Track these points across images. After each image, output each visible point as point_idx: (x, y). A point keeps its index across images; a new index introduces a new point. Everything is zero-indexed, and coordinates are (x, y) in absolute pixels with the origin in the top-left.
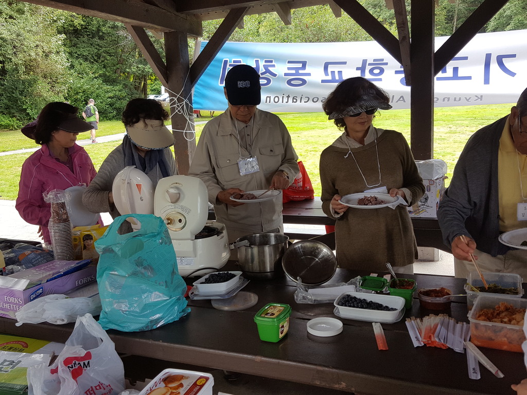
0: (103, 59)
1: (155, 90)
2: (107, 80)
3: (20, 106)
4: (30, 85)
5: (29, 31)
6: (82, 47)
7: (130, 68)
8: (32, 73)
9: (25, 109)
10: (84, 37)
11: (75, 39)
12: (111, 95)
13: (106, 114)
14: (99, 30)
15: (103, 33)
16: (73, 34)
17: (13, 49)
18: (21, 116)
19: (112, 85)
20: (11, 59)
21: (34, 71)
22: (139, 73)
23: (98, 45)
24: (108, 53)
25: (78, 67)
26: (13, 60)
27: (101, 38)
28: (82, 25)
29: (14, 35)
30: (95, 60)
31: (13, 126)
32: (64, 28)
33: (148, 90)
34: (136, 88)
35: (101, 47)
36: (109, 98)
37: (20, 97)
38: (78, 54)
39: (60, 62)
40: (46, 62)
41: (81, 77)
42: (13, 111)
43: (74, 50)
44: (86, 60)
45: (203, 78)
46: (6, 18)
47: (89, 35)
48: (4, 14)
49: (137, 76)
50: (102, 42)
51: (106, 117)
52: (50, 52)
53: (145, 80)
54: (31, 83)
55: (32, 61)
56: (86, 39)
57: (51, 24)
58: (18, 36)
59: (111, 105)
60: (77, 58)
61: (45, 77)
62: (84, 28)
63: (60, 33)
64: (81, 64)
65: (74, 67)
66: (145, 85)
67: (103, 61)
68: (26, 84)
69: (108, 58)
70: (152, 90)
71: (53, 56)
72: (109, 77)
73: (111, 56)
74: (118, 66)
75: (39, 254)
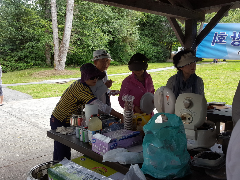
0: (153, 36)
1: (175, 49)
2: (155, 45)
3: (119, 56)
4: (123, 47)
5: (125, 24)
6: (146, 30)
7: (165, 39)
8: (124, 42)
9: (120, 57)
10: (147, 26)
11: (143, 27)
12: (155, 51)
13: (152, 60)
14: (153, 23)
15: (155, 24)
16: (142, 25)
17: (118, 32)
18: (119, 60)
19: (156, 47)
20: (117, 36)
21: (125, 42)
22: (169, 42)
23: (152, 29)
24: (156, 33)
25: (143, 39)
26: (118, 37)
27: (154, 26)
28: (147, 21)
29: (119, 26)
30: (150, 36)
31: (115, 64)
32: (139, 23)
33: (172, 49)
34: (167, 48)
35: (154, 30)
36: (155, 53)
37: (119, 52)
38: (144, 34)
39: (136, 37)
40: (130, 38)
41: (143, 44)
42: (116, 58)
43: (142, 32)
44: (147, 36)
45: (203, 42)
46: (117, 19)
47: (149, 25)
48: (116, 18)
49: (168, 43)
50: (154, 28)
51: (152, 61)
52: (133, 33)
53: (171, 45)
54: (124, 46)
55: (125, 37)
56: (147, 27)
57: (134, 21)
58: (121, 27)
59: (155, 56)
60: (143, 35)
61: (129, 44)
62: (147, 23)
63: (137, 25)
64: (144, 38)
65: (141, 40)
66: (171, 47)
67: (154, 37)
68: (122, 47)
69: (156, 35)
70: (174, 49)
71: (133, 35)
72: (155, 43)
73: (157, 34)
74: (160, 39)
75: (118, 124)
